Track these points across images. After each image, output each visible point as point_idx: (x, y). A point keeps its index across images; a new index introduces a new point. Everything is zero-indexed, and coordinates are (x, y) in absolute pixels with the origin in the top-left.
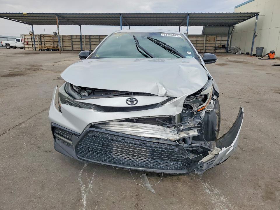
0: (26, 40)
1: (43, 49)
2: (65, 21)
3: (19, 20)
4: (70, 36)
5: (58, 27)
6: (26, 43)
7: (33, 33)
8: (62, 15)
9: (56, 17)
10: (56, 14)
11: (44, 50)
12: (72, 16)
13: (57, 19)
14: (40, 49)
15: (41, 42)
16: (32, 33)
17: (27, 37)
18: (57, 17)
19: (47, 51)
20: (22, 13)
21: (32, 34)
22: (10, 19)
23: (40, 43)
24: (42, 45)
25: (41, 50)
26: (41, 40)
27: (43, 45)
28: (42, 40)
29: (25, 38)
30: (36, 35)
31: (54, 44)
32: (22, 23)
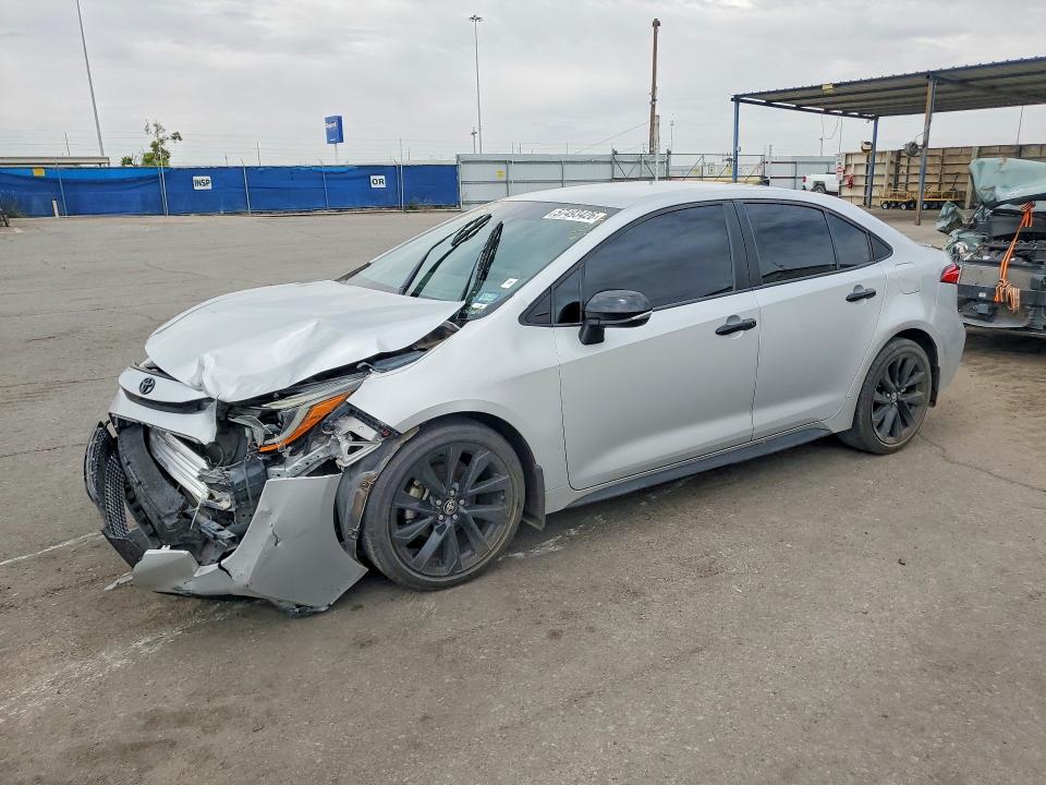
0: (851, 172)
1: (897, 202)
2: (971, 93)
3: (828, 106)
4: (1014, 150)
5: (929, 121)
6: (846, 183)
7: (873, 145)
8: (954, 73)
9: (927, 85)
10: (928, 75)
11: (897, 205)
12: (1005, 71)
13: (930, 92)
14: (886, 202)
15: (896, 176)
16: (869, 147)
17: (856, 160)
18: (931, 84)
19: (907, 209)
20: (821, 87)
21: (870, 150)
22: (798, 108)
23: (892, 181)
24: (896, 187)
25: (888, 208)
26: (897, 170)
27: (901, 190)
28: (903, 170)
29: (846, 166)
30: (883, 153)
31: (940, 184)
32: (840, 115)
